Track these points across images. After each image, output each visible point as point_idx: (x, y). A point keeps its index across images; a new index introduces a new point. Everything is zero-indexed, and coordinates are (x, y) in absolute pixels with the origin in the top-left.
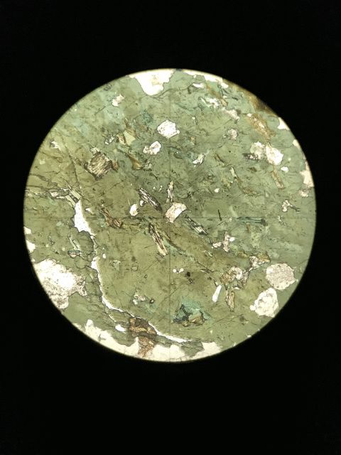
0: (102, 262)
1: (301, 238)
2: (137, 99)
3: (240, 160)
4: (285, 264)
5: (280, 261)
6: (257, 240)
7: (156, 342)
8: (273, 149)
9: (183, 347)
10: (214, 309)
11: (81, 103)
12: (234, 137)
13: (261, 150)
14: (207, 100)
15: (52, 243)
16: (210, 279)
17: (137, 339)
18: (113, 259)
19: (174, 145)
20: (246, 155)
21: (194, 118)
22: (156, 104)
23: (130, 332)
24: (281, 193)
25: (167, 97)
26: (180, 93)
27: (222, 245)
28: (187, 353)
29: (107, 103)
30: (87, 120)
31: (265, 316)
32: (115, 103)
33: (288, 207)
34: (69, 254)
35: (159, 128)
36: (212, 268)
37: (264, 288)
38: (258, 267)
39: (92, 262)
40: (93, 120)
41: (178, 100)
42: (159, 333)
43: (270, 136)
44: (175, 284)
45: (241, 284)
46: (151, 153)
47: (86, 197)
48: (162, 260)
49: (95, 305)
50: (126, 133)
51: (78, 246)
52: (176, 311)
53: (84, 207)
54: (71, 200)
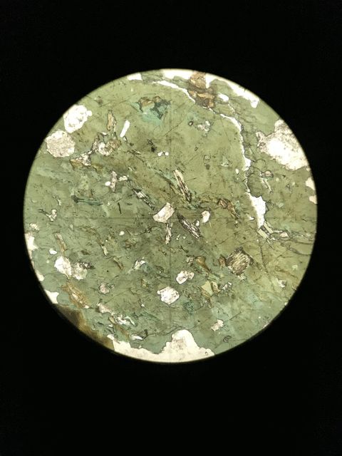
0: (239, 165)
1: (38, 183)
2: (199, 326)
3: (98, 262)
4: (55, 156)
5: (60, 160)
6: (83, 182)
7: (188, 82)
8: (64, 273)
9: (161, 76)
10: (127, 113)
12: (102, 286)
13: (77, 272)
14: (128, 323)
15: (288, 187)
16: (131, 144)
17: (207, 86)
18: (229, 168)
19: (163, 280)
20: (92, 268)
21: (143, 305)
22: (180, 321)
23: (214, 94)
24: (57, 229)
25: (169, 327)
26: (156, 330)
27: (118, 179)
29: (229, 323)
30: (249, 307)
32: (220, 323)
33: (51, 214)
34: (272, 175)
35: (178, 297)
36: (129, 156)
37: (77, 133)
38: (83, 155)
39: (249, 165)
40: (242, 307)
41: (158, 323)
42: (185, 91)
43: (67, 286)
44: (167, 140)
45: (100, 138)
46: (186, 272)
47: (253, 231)
48: (179, 165)
49: (248, 122)
50: (211, 293)
51: (263, 182)
52: (167, 112)
53: (255, 221)
54: (267, 228)
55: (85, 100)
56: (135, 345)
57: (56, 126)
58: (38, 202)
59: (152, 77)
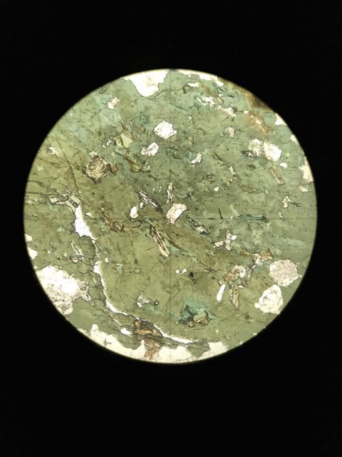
0: (105, 266)
1: (304, 233)
2: (132, 101)
3: (238, 158)
4: (289, 261)
5: (283, 257)
6: (259, 237)
7: (162, 344)
8: (271, 145)
9: (190, 348)
10: (219, 309)
11: (76, 107)
12: (232, 134)
13: (259, 146)
14: (203, 99)
15: (54, 249)
16: (214, 278)
17: (143, 342)
18: (115, 262)
19: (172, 145)
20: (244, 152)
21: (190, 118)
22: (151, 105)
23: (135, 335)
24: (281, 189)
25: (163, 98)
26: (175, 93)
27: (224, 243)
28: (194, 354)
29: (102, 106)
30: (83, 124)
31: (270, 314)
32: (111, 106)
33: (288, 203)
34: (71, 259)
35: (156, 129)
36: (215, 267)
37: (268, 285)
38: (261, 264)
39: (95, 267)
40: (90, 124)
41: (172, 100)
42: (165, 335)
43: (267, 132)
44: (178, 285)
45: (245, 282)
46: (149, 155)
47: (86, 201)
48: (164, 261)
49: (100, 309)
50: (123, 136)
51: (80, 251)
52: (181, 312)
53: (84, 211)
54: (71, 205)
56: (195, 78)
58: (302, 213)
59: (198, 347)
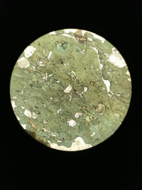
0: (98, 66)
1: (15, 79)
2: (85, 135)
3: (42, 111)
4: (22, 68)
5: (24, 69)
6: (34, 78)
7: (75, 34)
8: (28, 116)
9: (64, 32)
10: (51, 48)
12: (44, 121)
13: (33, 116)
14: (56, 136)
15: (119, 75)
16: (53, 61)
17: (83, 35)
18: (94, 69)
19: (70, 117)
20: (40, 113)
21: (62, 128)
22: (77, 133)
23: (86, 38)
24: (24, 98)
25: (73, 136)
26: (67, 138)
27: (48, 75)
29: (98, 133)
30: (105, 126)
31: (30, 46)
32: (94, 133)
33: (21, 92)
35: (76, 123)
36: (52, 66)
37: (30, 58)
38: (33, 67)
39: (102, 67)
40: (103, 126)
41: (68, 135)
42: (74, 38)
43: (30, 121)
44: (68, 59)
45: (40, 59)
46: (79, 113)
47: (105, 94)
48: (73, 69)
49: (101, 49)
50: (89, 121)
51: (108, 74)
52: (67, 47)
53: (106, 90)
54: (111, 93)
55: (32, 44)
56: (59, 144)
57: (21, 55)
58: (15, 87)
59: (60, 32)
